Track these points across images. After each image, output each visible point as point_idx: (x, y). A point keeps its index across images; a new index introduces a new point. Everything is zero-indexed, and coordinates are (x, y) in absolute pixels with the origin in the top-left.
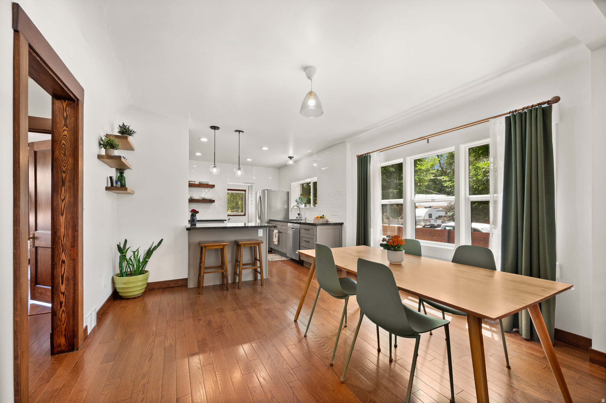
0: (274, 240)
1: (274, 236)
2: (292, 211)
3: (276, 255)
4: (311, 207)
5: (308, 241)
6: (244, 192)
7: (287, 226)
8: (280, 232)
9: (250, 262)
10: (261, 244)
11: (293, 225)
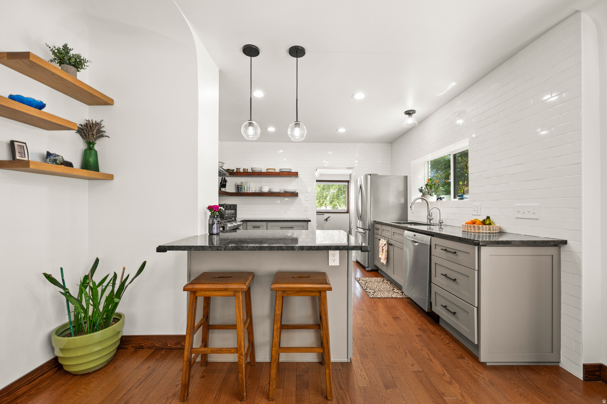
0: (380, 256)
1: (380, 249)
2: (413, 208)
3: (383, 281)
4: (450, 200)
5: (453, 278)
6: (347, 183)
7: (402, 235)
8: (389, 244)
9: (311, 322)
10: (328, 292)
11: (415, 235)
